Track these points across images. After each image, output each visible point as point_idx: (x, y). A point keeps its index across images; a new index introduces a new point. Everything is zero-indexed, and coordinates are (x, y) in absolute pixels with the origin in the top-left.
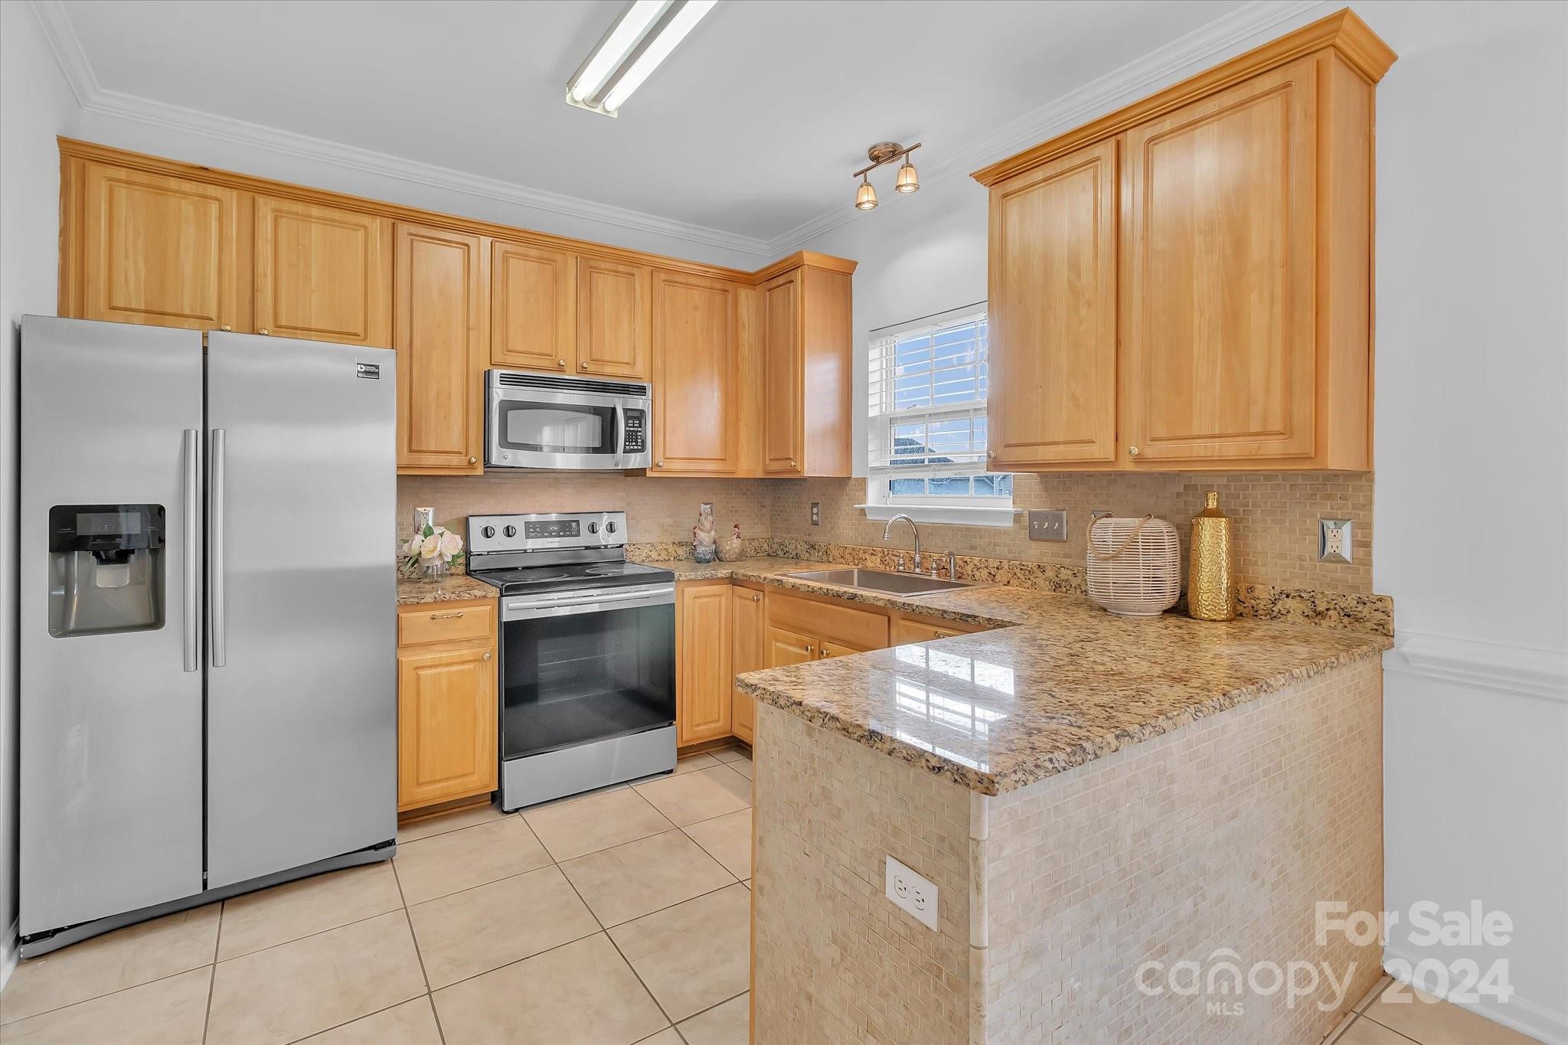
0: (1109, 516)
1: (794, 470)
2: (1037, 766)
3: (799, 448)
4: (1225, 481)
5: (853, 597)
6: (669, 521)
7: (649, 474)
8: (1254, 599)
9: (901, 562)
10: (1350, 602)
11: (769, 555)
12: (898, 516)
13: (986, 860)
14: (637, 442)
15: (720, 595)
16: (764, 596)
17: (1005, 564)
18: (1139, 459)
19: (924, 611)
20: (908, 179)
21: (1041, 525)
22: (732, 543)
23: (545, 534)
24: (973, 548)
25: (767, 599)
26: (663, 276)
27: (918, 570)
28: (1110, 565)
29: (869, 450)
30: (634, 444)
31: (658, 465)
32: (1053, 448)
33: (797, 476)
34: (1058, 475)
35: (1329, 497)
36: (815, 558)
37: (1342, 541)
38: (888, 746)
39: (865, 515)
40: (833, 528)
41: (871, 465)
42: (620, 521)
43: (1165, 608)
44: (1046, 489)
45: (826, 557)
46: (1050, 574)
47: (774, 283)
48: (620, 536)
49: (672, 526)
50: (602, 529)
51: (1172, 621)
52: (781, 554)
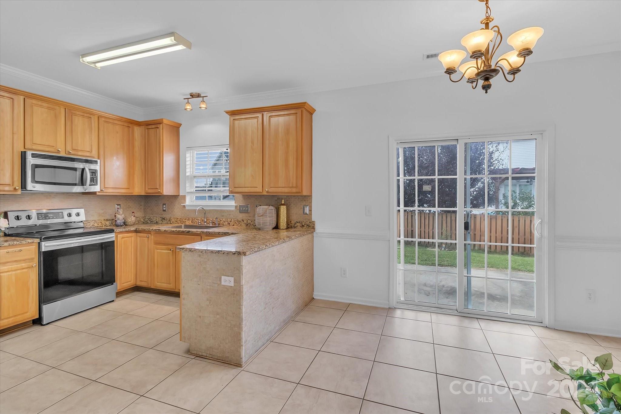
0: (261, 206)
1: (159, 192)
2: (252, 250)
3: (161, 185)
4: (285, 197)
5: (189, 232)
6: (102, 211)
7: (98, 194)
8: (291, 224)
9: (200, 221)
10: (308, 223)
11: (143, 223)
12: (200, 207)
13: (243, 269)
14: (94, 181)
15: (132, 237)
16: (151, 235)
17: (233, 220)
18: (267, 192)
19: (213, 233)
20: (203, 106)
21: (243, 209)
22: (131, 219)
23: (47, 218)
24: (223, 216)
25: (152, 236)
26: (103, 119)
27: (205, 224)
28: (261, 217)
29: (187, 186)
30: (92, 182)
31: (102, 190)
32: (247, 189)
33: (161, 194)
34: (247, 195)
35: (305, 201)
36: (165, 223)
37: (307, 210)
38: (223, 252)
39: (185, 207)
40: (172, 212)
41: (187, 191)
42: (82, 211)
43: (273, 227)
44: (244, 199)
45: (169, 221)
46: (245, 222)
47: (150, 127)
48: (82, 217)
49: (103, 213)
50: (73, 215)
51: (275, 230)
52: (149, 222)
